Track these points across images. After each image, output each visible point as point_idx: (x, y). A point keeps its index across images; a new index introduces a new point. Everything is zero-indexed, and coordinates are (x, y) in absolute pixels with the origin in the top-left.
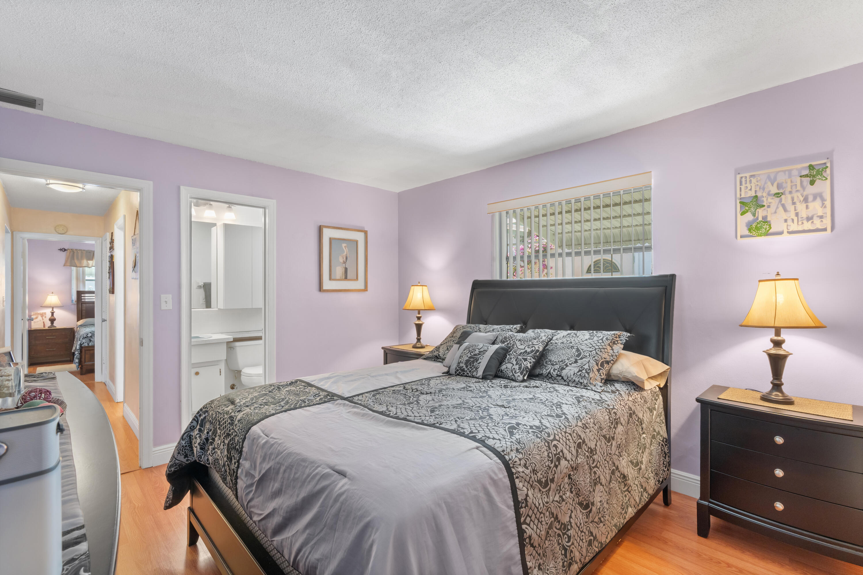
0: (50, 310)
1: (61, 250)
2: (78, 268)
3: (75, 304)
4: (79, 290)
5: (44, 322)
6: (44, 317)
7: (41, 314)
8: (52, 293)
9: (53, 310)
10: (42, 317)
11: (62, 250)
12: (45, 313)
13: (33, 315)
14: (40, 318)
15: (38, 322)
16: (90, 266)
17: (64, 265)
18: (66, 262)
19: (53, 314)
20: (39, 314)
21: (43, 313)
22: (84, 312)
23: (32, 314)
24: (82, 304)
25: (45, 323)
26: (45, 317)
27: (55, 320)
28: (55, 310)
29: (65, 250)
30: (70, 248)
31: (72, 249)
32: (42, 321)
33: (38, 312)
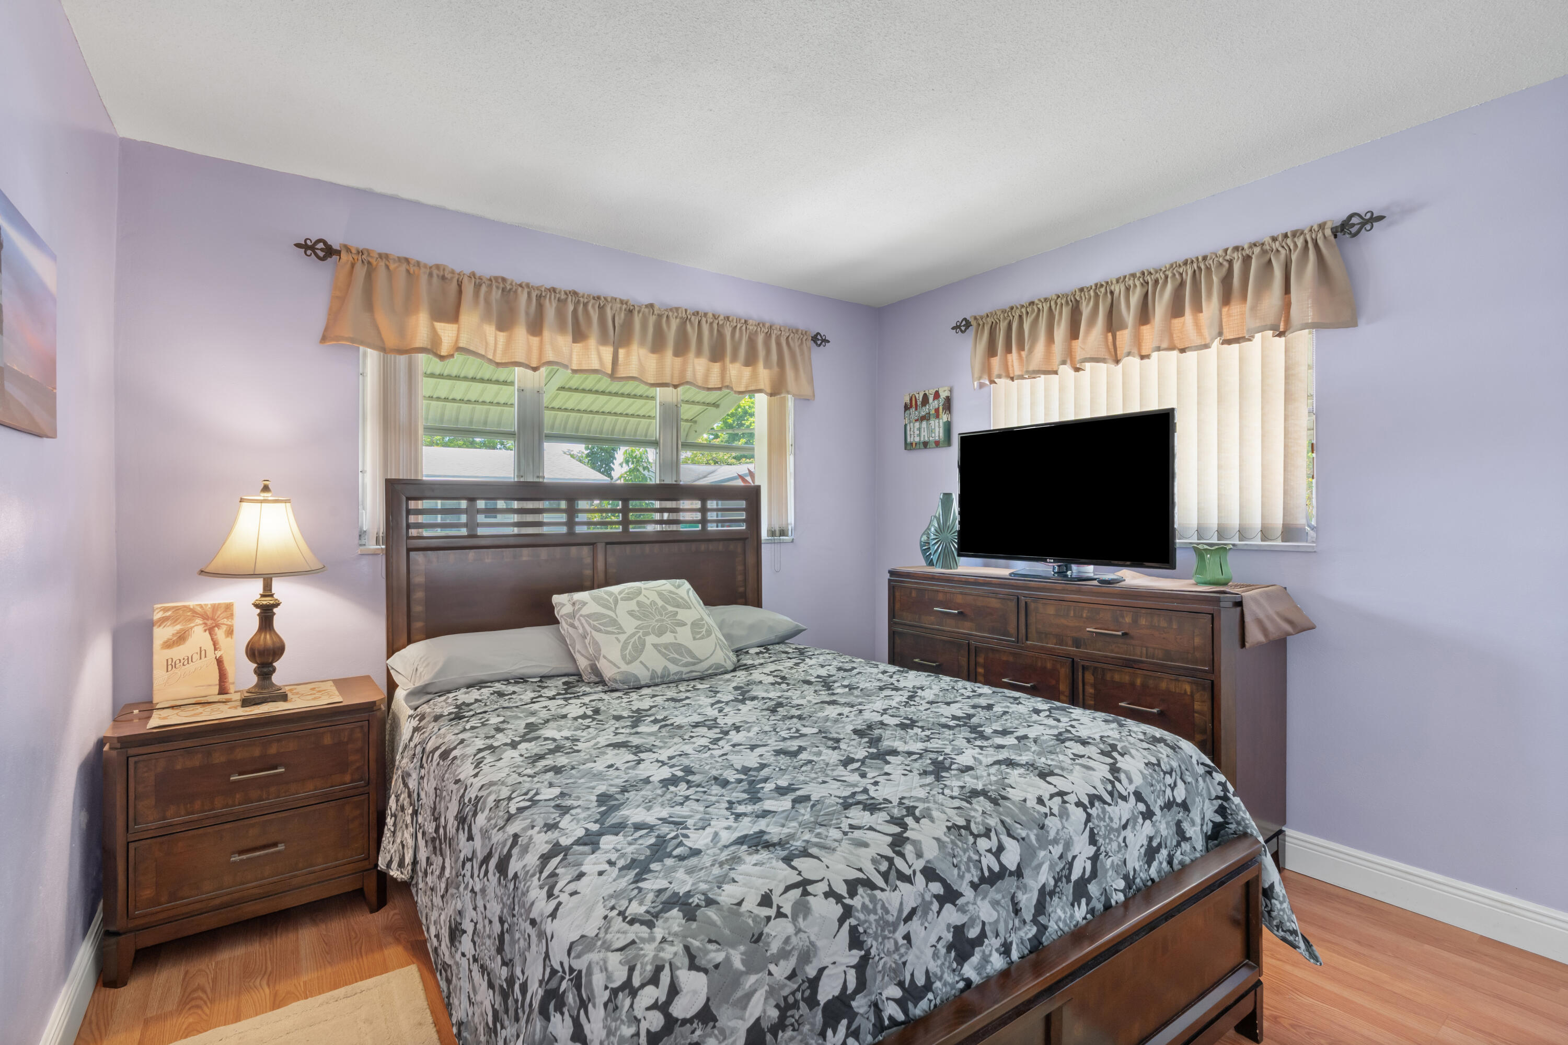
0: (255, 588)
1: (307, 247)
2: (391, 357)
3: (374, 554)
4: (393, 476)
5: (220, 662)
6: (220, 634)
7: (205, 617)
8: (266, 489)
9: (268, 587)
10: (211, 631)
11: (312, 248)
12: (228, 607)
13: (163, 620)
14: (199, 637)
15: (189, 660)
16: (444, 352)
17: (324, 339)
18: (335, 315)
19: (266, 613)
20: (194, 613)
21: (215, 608)
22: (419, 595)
23: (157, 616)
24: (409, 550)
25: (227, 665)
26: (230, 632)
27: (278, 650)
28: (280, 589)
29: (329, 252)
30: (357, 243)
31: (360, 252)
32: (211, 655)
33: (191, 603)
